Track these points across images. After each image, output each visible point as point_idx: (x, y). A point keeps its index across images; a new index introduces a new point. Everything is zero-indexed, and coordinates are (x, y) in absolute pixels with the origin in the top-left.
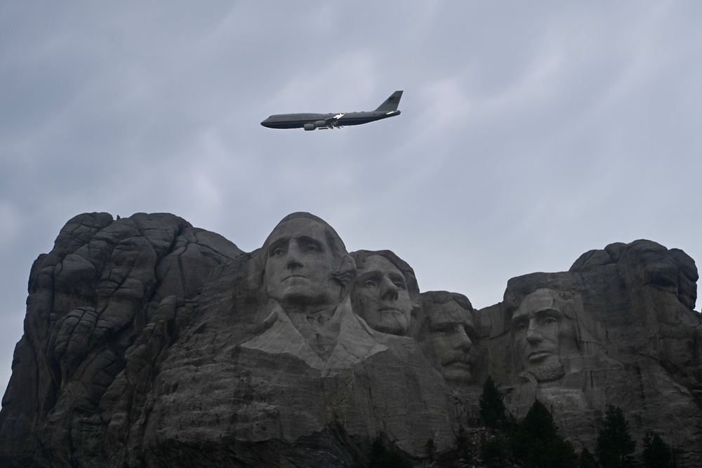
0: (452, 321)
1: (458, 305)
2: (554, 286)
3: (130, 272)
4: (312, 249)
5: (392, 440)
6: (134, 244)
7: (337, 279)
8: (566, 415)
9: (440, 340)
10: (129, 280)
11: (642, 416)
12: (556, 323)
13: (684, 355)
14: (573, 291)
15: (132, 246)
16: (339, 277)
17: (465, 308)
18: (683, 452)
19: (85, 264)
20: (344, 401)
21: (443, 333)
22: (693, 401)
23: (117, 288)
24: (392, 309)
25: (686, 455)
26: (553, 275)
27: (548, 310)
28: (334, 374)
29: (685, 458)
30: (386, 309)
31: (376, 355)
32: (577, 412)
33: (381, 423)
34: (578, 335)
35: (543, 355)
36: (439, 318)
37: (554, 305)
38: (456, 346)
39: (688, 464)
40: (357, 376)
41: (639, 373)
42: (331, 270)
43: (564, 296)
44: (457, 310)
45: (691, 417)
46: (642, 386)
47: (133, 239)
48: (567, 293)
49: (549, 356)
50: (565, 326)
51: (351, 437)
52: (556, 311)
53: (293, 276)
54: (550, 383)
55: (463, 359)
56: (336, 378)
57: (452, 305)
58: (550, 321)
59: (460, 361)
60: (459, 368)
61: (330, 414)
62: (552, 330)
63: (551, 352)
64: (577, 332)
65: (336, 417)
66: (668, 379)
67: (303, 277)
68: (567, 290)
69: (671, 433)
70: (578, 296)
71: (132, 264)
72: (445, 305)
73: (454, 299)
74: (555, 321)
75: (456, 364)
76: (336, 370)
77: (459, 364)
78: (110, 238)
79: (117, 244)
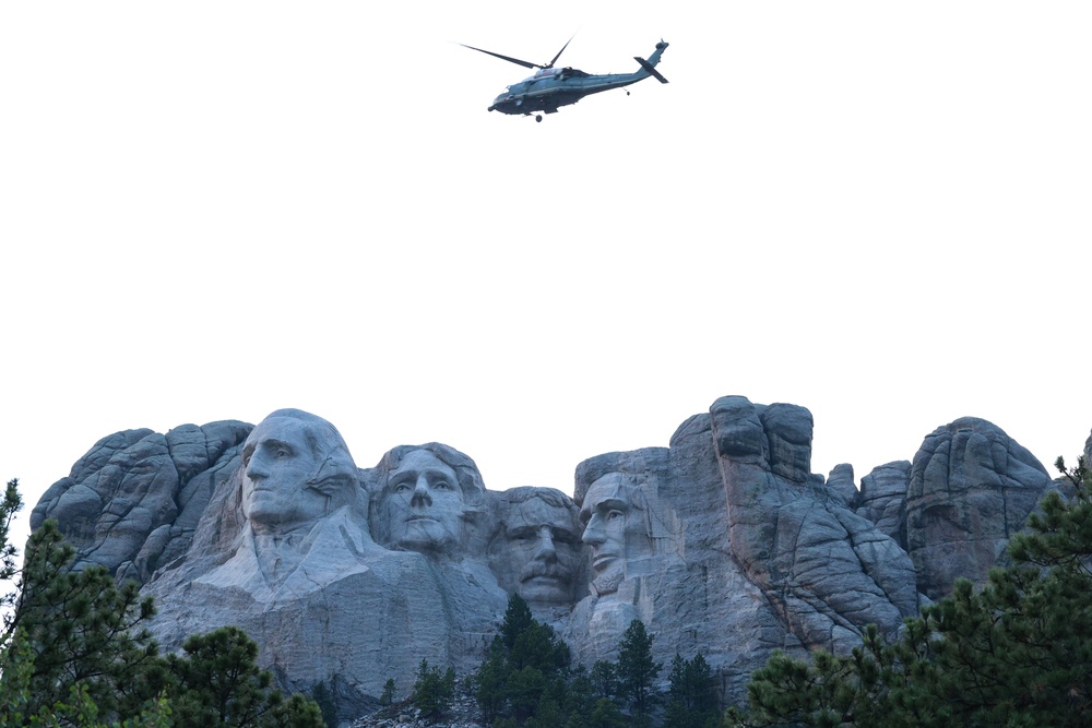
0: (531, 524)
1: (543, 503)
2: (624, 469)
3: (141, 499)
4: (283, 454)
5: (351, 683)
6: (150, 465)
7: (315, 488)
8: (600, 637)
9: (519, 550)
10: (135, 510)
11: (699, 630)
12: (622, 517)
13: (756, 546)
14: (647, 473)
15: (148, 468)
16: (316, 486)
17: (554, 506)
18: (733, 674)
19: (91, 495)
20: (288, 639)
21: (522, 541)
22: (766, 605)
23: (118, 521)
24: (420, 517)
25: (736, 678)
26: (627, 455)
27: (608, 501)
28: (278, 607)
29: (736, 682)
30: (415, 518)
31: (346, 579)
32: (614, 631)
33: (338, 663)
34: (648, 530)
35: (604, 560)
36: (516, 522)
37: (618, 494)
38: (537, 555)
39: (740, 689)
40: (312, 608)
41: (705, 574)
42: (306, 478)
43: (635, 480)
44: (539, 509)
45: (755, 627)
46: (706, 590)
47: (149, 459)
48: (640, 476)
49: (612, 560)
50: (633, 520)
51: (293, 682)
52: (620, 501)
53: (256, 490)
54: (610, 596)
55: (544, 571)
56: (280, 612)
57: (534, 504)
58: (615, 515)
59: (540, 575)
60: (540, 583)
61: (269, 657)
62: (615, 527)
63: (615, 555)
64: (647, 526)
65: (277, 659)
66: (739, 579)
67: (267, 490)
68: (640, 472)
69: (730, 650)
70: (653, 479)
71: (145, 490)
72: (523, 504)
73: (537, 495)
74: (621, 515)
75: (535, 579)
76: (283, 602)
77: (540, 579)
78: (125, 460)
79: (132, 467)
